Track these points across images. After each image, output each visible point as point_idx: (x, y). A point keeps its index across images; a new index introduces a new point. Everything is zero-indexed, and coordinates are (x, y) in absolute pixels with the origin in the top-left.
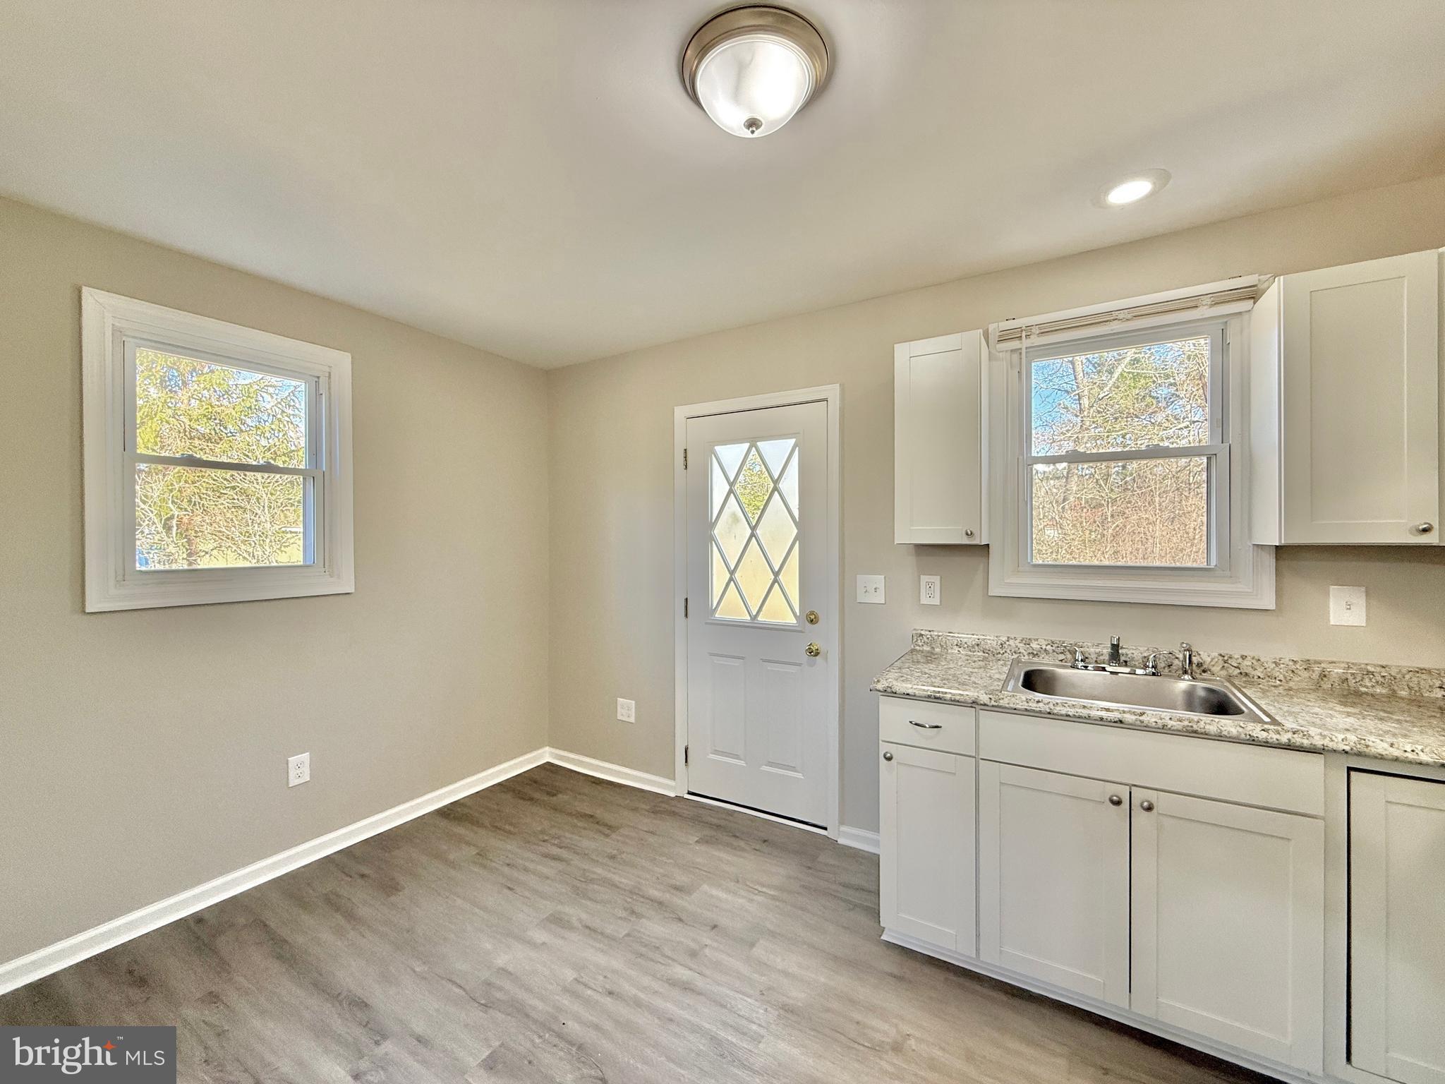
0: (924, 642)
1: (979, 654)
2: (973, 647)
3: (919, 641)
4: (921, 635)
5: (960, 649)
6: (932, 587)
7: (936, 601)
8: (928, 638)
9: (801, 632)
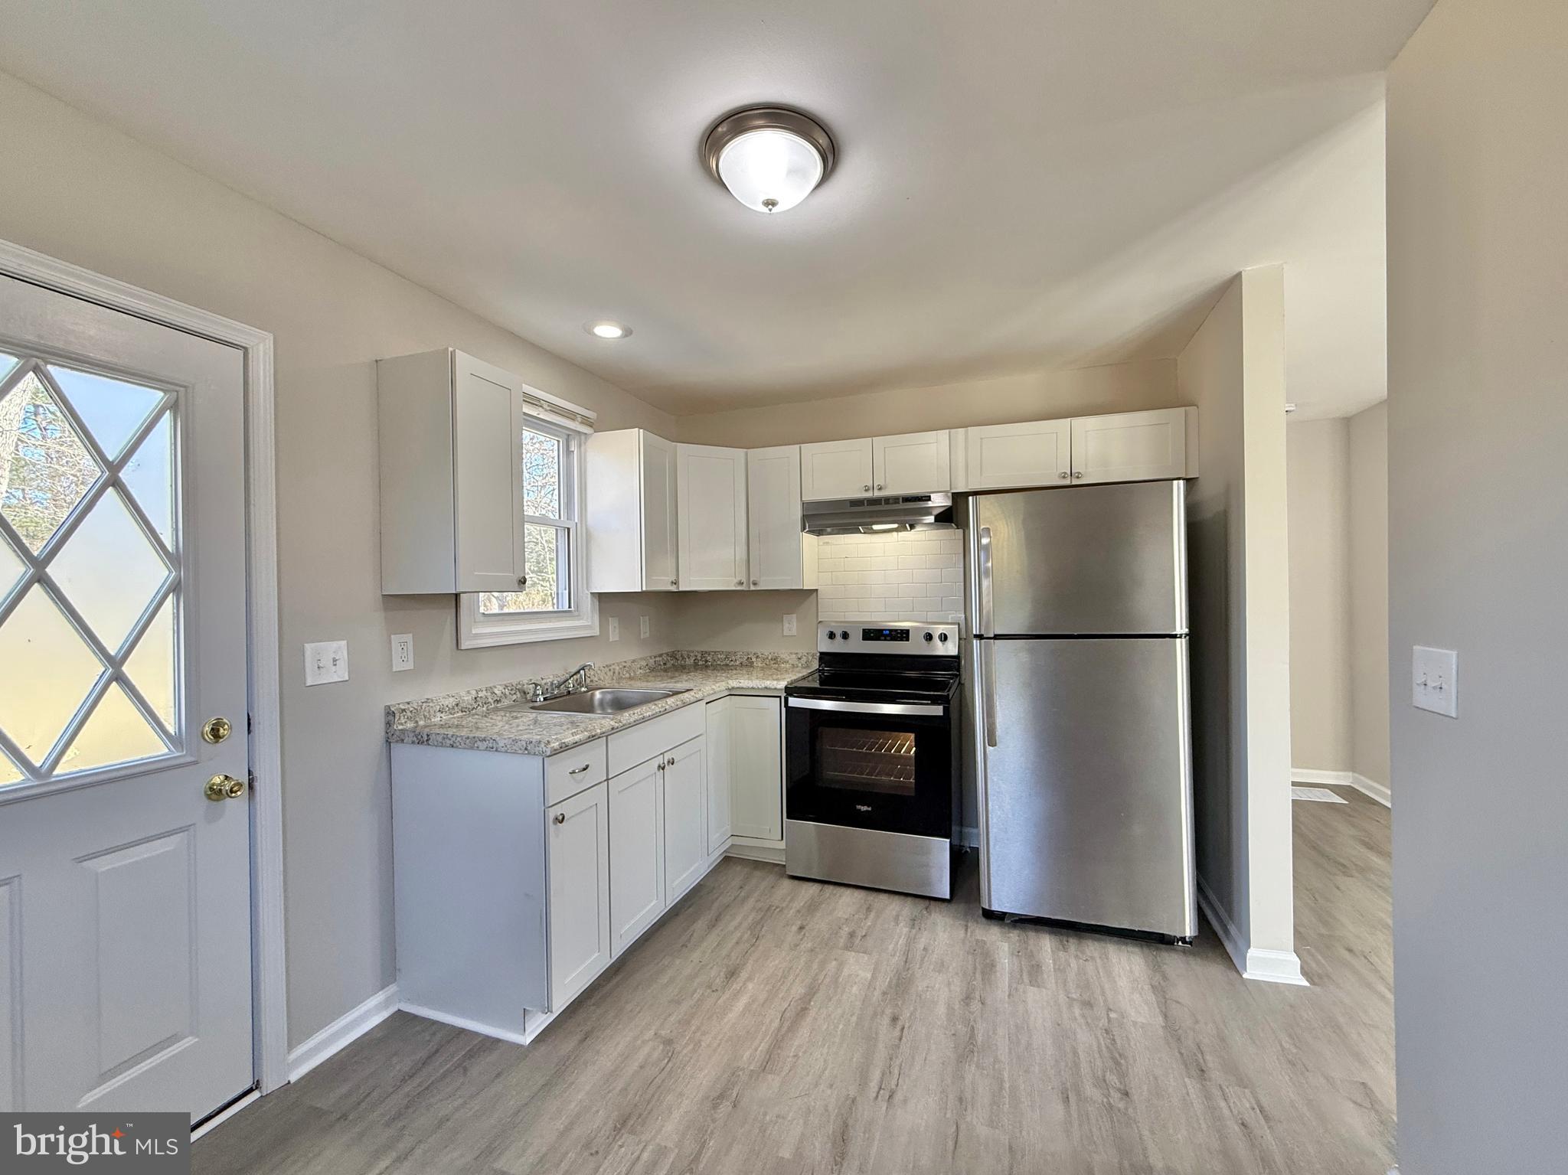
0: (408, 718)
1: (458, 715)
2: (453, 708)
3: (402, 718)
4: (404, 710)
5: (442, 715)
6: (405, 648)
7: (410, 666)
8: (411, 712)
9: (195, 763)
